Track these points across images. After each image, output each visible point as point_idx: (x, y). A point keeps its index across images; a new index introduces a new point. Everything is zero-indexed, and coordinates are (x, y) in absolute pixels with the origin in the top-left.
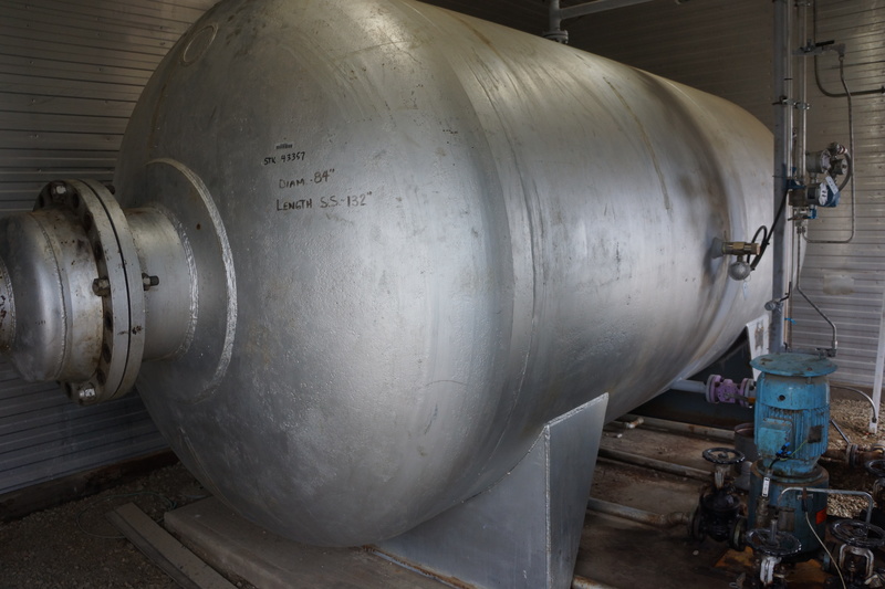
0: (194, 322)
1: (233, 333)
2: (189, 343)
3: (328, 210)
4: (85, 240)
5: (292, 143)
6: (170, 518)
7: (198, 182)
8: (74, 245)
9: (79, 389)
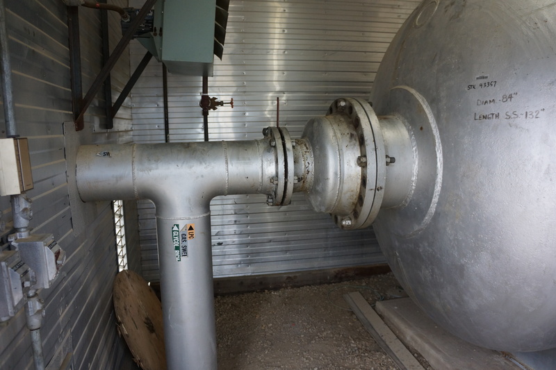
0: (414, 188)
1: (438, 197)
2: (408, 200)
3: (511, 121)
4: (354, 133)
5: (488, 75)
6: (379, 305)
7: (423, 100)
8: (349, 136)
9: (342, 220)
